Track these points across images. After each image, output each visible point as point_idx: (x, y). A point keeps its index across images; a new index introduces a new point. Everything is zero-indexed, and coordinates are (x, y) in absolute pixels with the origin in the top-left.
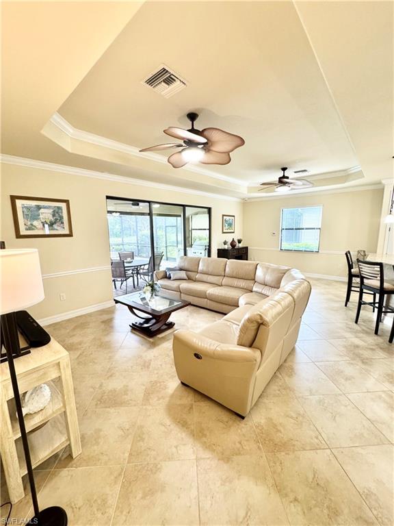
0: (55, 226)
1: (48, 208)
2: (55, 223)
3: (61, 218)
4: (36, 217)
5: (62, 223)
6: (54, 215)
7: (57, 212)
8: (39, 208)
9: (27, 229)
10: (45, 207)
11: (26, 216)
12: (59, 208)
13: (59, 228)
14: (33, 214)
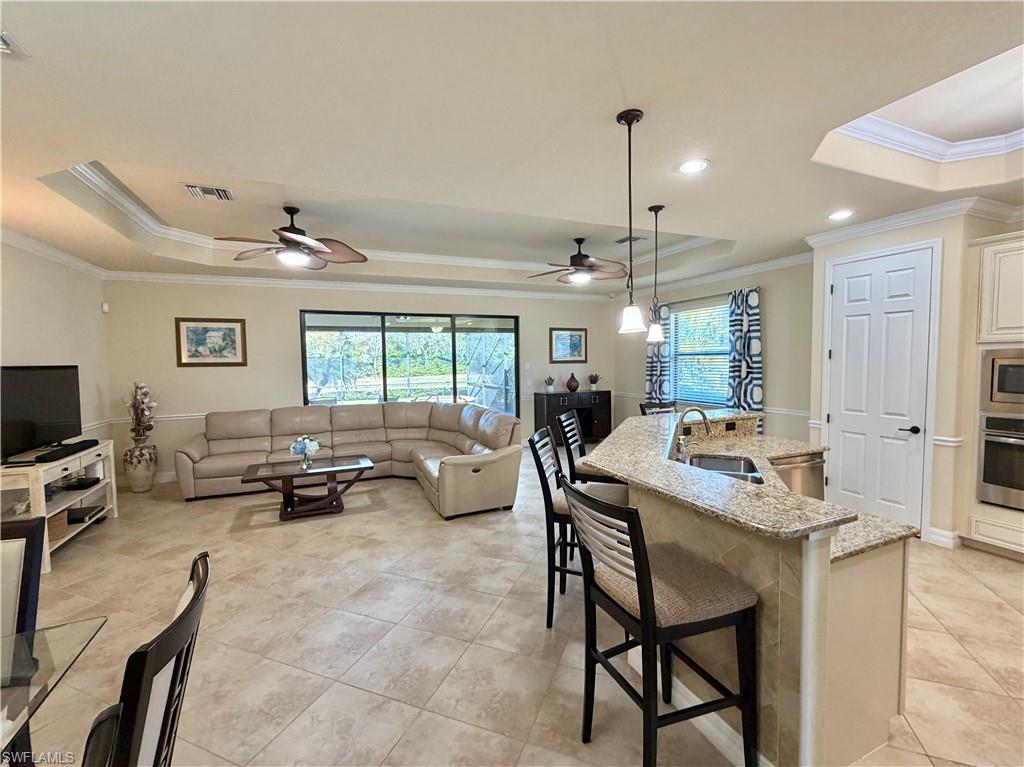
0: (225, 353)
1: (219, 330)
2: (224, 349)
3: (234, 342)
4: (201, 342)
5: (234, 348)
6: (224, 340)
7: (228, 335)
8: (206, 330)
9: (190, 356)
10: (213, 330)
11: (190, 341)
12: (231, 330)
13: (229, 355)
14: (199, 339)
